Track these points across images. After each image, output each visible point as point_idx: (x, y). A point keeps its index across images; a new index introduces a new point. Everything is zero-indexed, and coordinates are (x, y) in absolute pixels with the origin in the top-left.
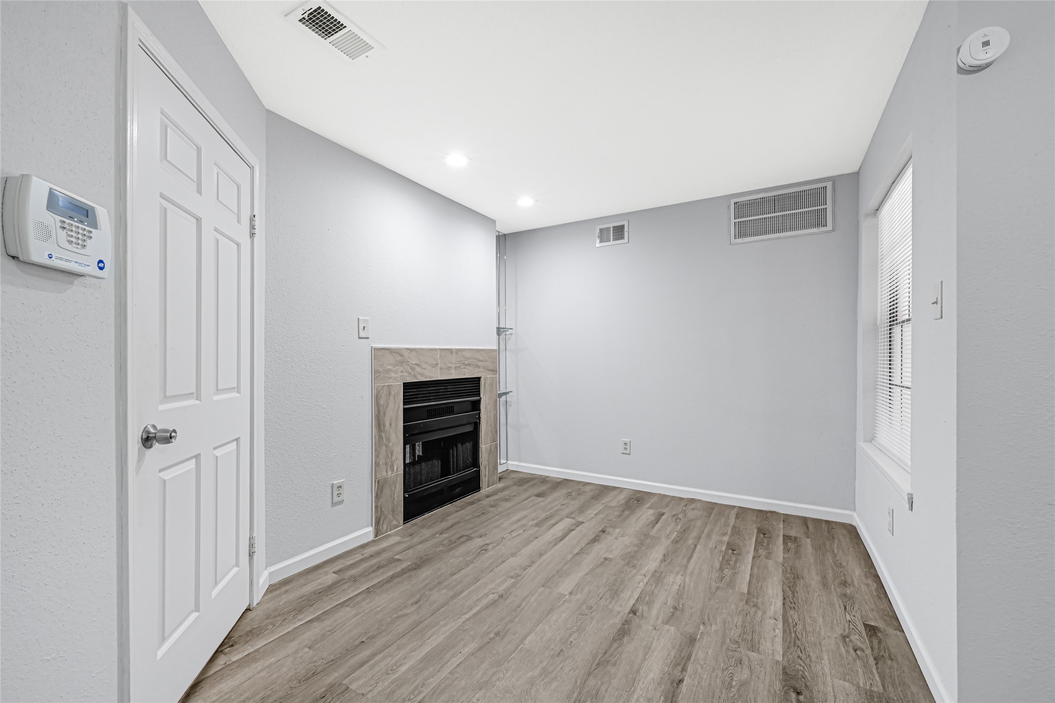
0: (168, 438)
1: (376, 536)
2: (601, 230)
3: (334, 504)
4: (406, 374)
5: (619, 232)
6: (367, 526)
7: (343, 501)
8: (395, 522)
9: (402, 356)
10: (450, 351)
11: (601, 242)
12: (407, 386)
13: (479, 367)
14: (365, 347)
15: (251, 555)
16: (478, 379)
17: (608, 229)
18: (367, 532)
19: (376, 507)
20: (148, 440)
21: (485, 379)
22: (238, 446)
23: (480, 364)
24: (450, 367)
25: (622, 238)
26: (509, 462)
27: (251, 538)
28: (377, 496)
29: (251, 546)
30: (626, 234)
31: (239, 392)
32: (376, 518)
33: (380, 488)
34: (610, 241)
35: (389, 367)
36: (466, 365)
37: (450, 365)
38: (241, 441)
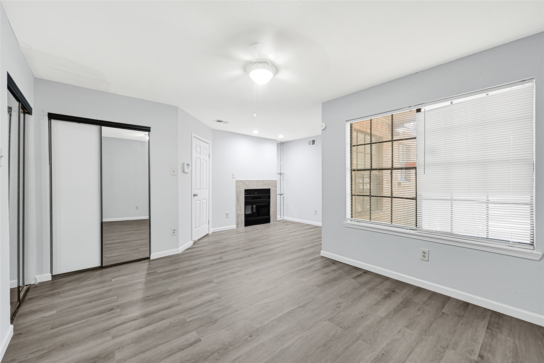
0: (197, 196)
1: (237, 228)
2: (309, 141)
3: (226, 218)
4: (245, 187)
5: (313, 142)
6: (235, 225)
7: (228, 217)
8: (242, 226)
9: (244, 182)
10: (260, 181)
11: (309, 145)
12: (246, 191)
13: (270, 186)
14: (234, 180)
15: (209, 223)
16: (270, 189)
17: (311, 141)
18: (234, 226)
19: (237, 221)
20: (194, 195)
21: (272, 189)
22: (206, 200)
23: (270, 185)
24: (260, 185)
25: (314, 144)
26: (284, 217)
27: (209, 220)
28: (237, 218)
29: (209, 221)
30: (315, 143)
31: (207, 190)
32: (237, 223)
33: (238, 216)
34: (311, 145)
35: (240, 185)
36: (265, 185)
37: (259, 185)
38: (207, 199)
